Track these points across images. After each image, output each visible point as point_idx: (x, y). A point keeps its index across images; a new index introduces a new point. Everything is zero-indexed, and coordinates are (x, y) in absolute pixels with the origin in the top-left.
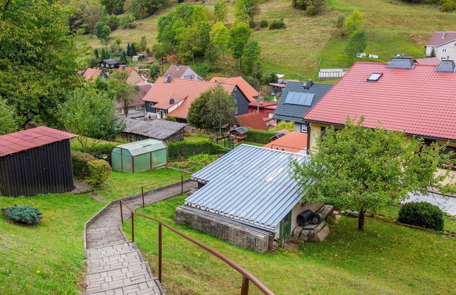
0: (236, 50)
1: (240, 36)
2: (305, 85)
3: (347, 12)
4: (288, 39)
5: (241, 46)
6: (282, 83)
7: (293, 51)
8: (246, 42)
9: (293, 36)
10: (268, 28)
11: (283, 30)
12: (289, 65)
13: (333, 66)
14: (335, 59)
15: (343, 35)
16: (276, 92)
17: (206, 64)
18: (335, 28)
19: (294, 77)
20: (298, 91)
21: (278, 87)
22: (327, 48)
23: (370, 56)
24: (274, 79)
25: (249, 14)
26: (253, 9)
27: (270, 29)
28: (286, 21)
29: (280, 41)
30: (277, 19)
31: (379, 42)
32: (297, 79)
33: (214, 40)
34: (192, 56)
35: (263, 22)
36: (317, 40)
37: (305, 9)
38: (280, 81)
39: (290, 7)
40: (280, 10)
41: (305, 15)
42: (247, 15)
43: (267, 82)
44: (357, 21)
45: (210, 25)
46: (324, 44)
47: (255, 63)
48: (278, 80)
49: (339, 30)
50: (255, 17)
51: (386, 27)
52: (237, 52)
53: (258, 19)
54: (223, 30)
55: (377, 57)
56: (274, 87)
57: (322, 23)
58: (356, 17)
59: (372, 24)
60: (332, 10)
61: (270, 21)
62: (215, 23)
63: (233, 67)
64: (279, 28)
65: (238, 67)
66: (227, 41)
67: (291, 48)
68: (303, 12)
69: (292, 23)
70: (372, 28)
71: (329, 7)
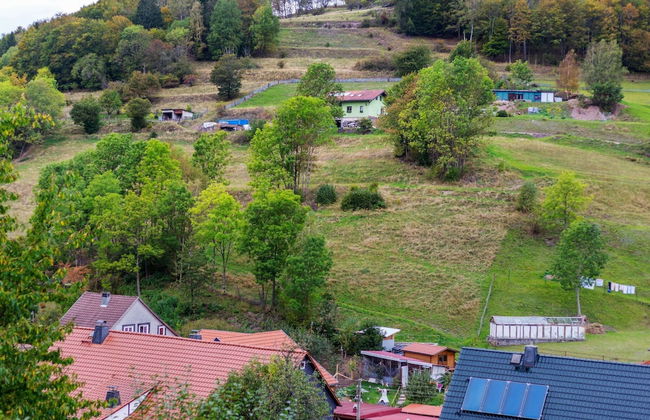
0: (263, 259)
1: (276, 223)
2: (516, 359)
3: (536, 177)
4: (395, 234)
5: (278, 248)
6: (395, 351)
7: (411, 266)
8: (292, 240)
9: (408, 229)
10: (338, 205)
11: (379, 212)
12: (407, 303)
13: (523, 310)
14: (525, 290)
15: (536, 231)
16: (381, 375)
17: (175, 293)
18: (515, 215)
19: (423, 335)
20: (502, 377)
21: (385, 361)
22: (502, 263)
23: (615, 286)
24: (373, 340)
25: (288, 167)
26: (298, 158)
27: (344, 207)
28: (384, 191)
29: (375, 238)
30: (360, 185)
31: (631, 252)
32: (431, 339)
33: (201, 229)
34: (136, 269)
35: (323, 189)
36: (471, 241)
37: (429, 164)
38: (388, 344)
39: (387, 156)
40: (361, 163)
41: (430, 179)
42: (284, 172)
43: (353, 348)
44: (572, 199)
45: (189, 191)
46: (491, 251)
47: (317, 293)
48: (385, 343)
49: (524, 218)
50: (303, 176)
51: (639, 218)
52: (268, 264)
53: (310, 181)
54: (228, 206)
55: (632, 290)
56: (376, 360)
57: (478, 201)
58: (567, 190)
59: (604, 208)
60: (500, 169)
61: (343, 188)
62: (204, 187)
63: (252, 304)
64: (367, 207)
65: (265, 302)
66: (238, 234)
67: (407, 260)
68: (426, 170)
69: (400, 197)
70: (605, 217)
71: (491, 163)
